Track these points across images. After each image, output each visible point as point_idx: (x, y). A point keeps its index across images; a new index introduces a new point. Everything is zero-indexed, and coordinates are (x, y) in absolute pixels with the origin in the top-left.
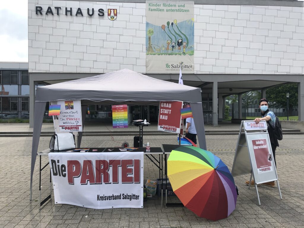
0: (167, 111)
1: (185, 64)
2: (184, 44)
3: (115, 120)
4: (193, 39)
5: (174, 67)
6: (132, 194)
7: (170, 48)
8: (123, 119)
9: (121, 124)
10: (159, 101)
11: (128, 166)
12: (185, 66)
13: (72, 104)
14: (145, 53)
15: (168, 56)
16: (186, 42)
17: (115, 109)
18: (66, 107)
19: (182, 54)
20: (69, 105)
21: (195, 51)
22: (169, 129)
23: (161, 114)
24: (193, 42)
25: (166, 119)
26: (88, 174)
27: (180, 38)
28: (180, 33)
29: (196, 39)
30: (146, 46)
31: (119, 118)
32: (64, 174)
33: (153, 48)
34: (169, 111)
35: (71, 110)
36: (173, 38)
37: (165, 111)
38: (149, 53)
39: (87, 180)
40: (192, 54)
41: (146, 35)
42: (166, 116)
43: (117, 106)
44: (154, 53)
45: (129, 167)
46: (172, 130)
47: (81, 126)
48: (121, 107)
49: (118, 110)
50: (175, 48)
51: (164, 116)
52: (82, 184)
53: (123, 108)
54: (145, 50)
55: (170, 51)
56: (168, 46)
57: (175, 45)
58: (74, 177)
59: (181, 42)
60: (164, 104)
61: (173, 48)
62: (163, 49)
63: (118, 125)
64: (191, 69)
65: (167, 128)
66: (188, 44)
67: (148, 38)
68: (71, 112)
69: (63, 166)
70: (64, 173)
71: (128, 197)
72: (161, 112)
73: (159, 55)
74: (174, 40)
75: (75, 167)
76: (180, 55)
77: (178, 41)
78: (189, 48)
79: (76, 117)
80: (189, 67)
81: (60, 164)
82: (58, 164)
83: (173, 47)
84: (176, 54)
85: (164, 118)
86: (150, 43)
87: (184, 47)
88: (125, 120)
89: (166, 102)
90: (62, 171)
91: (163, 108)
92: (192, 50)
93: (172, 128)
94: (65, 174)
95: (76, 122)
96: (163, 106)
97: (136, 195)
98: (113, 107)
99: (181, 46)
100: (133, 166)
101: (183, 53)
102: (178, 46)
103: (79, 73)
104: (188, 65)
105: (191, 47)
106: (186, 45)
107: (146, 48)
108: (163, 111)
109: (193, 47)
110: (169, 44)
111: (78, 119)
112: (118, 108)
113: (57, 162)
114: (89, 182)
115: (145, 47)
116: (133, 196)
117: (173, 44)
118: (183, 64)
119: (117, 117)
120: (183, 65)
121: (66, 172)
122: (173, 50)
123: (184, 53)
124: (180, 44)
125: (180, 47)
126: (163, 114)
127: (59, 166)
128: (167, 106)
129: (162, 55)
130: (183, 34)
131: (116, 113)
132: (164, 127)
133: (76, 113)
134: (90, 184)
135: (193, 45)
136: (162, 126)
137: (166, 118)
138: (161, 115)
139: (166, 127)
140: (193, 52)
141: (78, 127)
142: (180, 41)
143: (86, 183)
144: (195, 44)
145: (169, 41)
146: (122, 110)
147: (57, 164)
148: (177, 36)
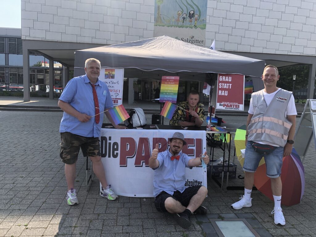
0: (227, 85)
1: (196, 38)
2: (196, 16)
3: (163, 93)
4: (206, 10)
5: (184, 41)
6: (194, 180)
7: (181, 19)
8: (172, 93)
9: (170, 98)
10: (217, 74)
11: (189, 146)
12: (196, 41)
13: (113, 73)
14: (153, 24)
15: (178, 28)
16: (199, 14)
17: (166, 80)
18: (105, 76)
19: (193, 28)
20: (110, 74)
21: (207, 25)
22: (230, 107)
23: (219, 89)
24: (206, 15)
25: (226, 95)
26: (144, 155)
27: (192, 9)
28: (192, 4)
29: (209, 12)
30: (155, 16)
31: (168, 91)
32: (115, 154)
33: (162, 19)
34: (229, 86)
35: (111, 80)
36: (185, 8)
37: (224, 85)
38: (158, 24)
39: (142, 161)
40: (204, 28)
41: (155, 3)
42: (226, 91)
43: (168, 78)
44: (163, 24)
45: (190, 148)
46: (234, 107)
47: (121, 99)
48: (172, 79)
49: (169, 81)
50: (186, 20)
51: (223, 91)
52: (136, 166)
53: (174, 80)
54: (153, 20)
55: (180, 23)
56: (178, 18)
57: (186, 17)
58: (127, 158)
59: (193, 14)
60: (222, 78)
61: (184, 20)
62: (173, 20)
63: (165, 99)
64: (202, 44)
65: (227, 106)
66: (200, 16)
67: (157, 7)
68: (110, 82)
69: (115, 144)
70: (116, 152)
71: (189, 183)
72: (219, 87)
73: (168, 26)
74: (185, 11)
75: (129, 146)
76: (192, 28)
77: (190, 12)
78: (201, 21)
79: (116, 88)
80: (200, 42)
81: (112, 142)
82: (110, 141)
83: (184, 18)
84: (187, 27)
85: (223, 94)
86: (159, 13)
87: (196, 20)
88: (174, 94)
89: (226, 75)
90: (114, 150)
91: (222, 82)
92: (204, 24)
93: (234, 105)
94: (117, 154)
95: (116, 94)
96: (221, 80)
97: (198, 181)
98: (163, 78)
99: (193, 18)
100: (194, 146)
101: (194, 26)
102: (189, 18)
103: (80, 43)
104: (199, 40)
105: (203, 20)
106: (198, 18)
107: (155, 18)
108: (222, 85)
109: (205, 19)
110: (179, 15)
111: (118, 91)
112: (168, 79)
113: (108, 139)
114: (144, 164)
115: (153, 17)
116: (195, 182)
117: (184, 15)
118: (194, 38)
119: (166, 90)
120: (194, 40)
121: (119, 152)
122: (183, 22)
123: (196, 26)
124: (191, 16)
125: (191, 20)
126: (222, 89)
127: (110, 143)
128: (227, 80)
129: (171, 27)
130: (195, 5)
131: (165, 85)
132: (224, 104)
133: (117, 83)
134: (146, 166)
135: (206, 18)
136: (222, 104)
137: (226, 93)
138: (220, 91)
139: (226, 104)
140: (205, 25)
141: (117, 101)
142: (192, 12)
143: (141, 165)
144: (208, 17)
145: (180, 12)
146: (172, 82)
147: (108, 141)
148: (189, 7)
